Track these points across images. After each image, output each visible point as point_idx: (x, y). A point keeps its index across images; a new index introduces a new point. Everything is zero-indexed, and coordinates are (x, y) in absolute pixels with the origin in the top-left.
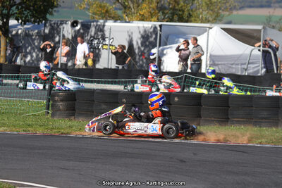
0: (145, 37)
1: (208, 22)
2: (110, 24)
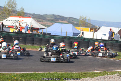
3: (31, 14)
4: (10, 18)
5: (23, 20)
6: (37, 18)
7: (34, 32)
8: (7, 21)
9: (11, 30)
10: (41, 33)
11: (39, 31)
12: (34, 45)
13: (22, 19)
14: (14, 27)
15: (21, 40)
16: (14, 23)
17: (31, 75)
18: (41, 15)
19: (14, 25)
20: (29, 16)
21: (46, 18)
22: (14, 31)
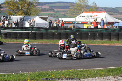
0: (21, 19)
1: (35, 15)
2: (12, 16)
3: (102, 8)
4: (83, 14)
5: (97, 15)
6: (109, 12)
7: (109, 26)
8: (80, 17)
9: (85, 26)
10: (116, 27)
11: (114, 25)
12: (111, 40)
13: (95, 14)
14: (88, 23)
15: (98, 36)
16: (88, 18)
17: (117, 69)
18: (113, 8)
19: (88, 20)
20: (101, 10)
21: (118, 11)
22: (88, 27)
